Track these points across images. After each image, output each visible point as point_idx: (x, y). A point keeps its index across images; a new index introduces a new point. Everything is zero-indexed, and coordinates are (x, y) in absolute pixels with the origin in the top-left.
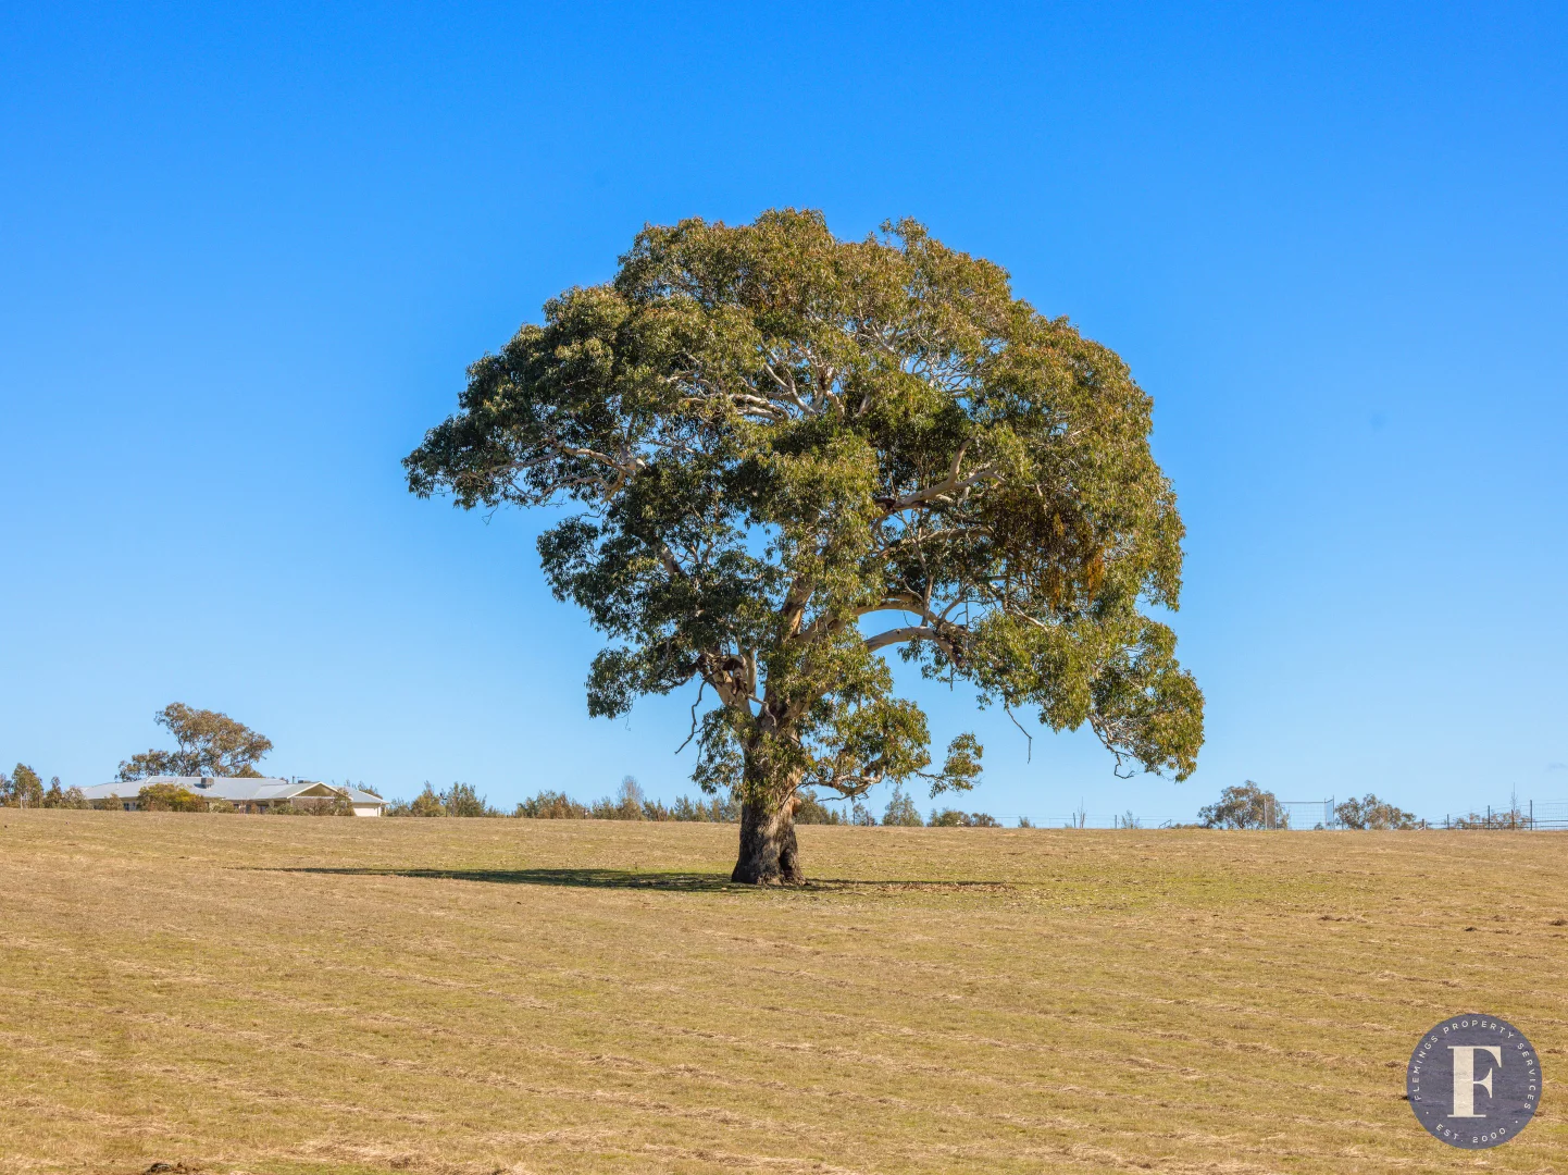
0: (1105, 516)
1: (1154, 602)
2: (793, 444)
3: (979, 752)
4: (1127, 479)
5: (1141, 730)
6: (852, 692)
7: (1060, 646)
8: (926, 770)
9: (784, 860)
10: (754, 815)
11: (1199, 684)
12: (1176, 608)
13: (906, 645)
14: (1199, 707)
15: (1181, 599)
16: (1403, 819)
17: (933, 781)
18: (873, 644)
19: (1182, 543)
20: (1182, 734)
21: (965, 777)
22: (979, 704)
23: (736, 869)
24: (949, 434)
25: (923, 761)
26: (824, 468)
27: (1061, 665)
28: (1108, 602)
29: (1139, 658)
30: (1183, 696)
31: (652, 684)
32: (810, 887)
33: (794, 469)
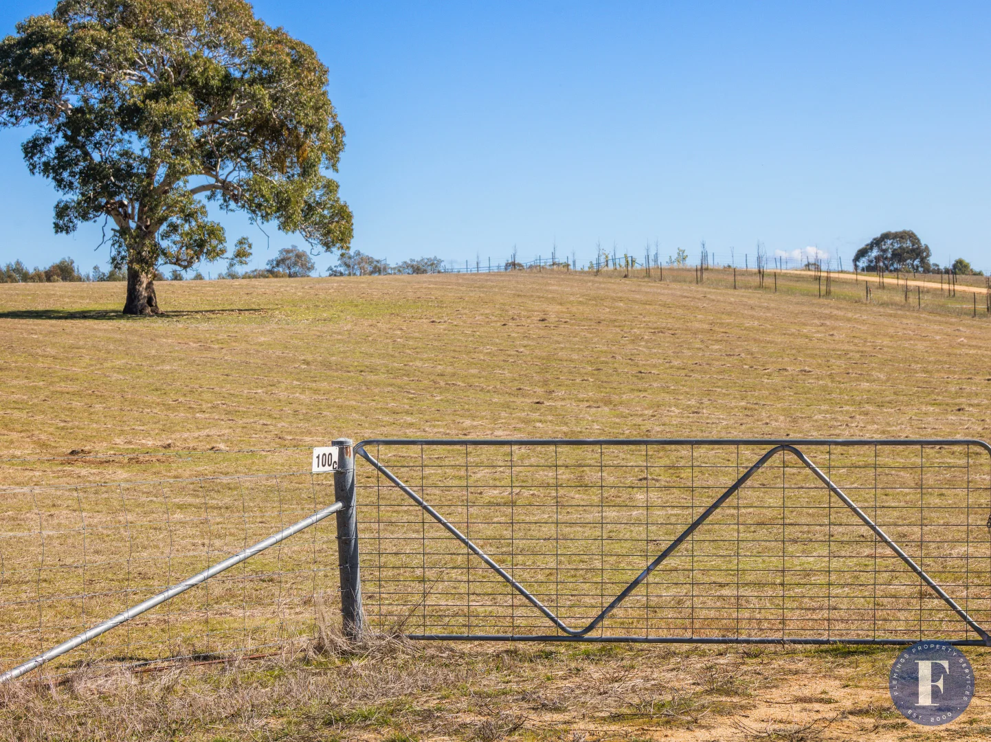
0: (307, 126)
1: (327, 168)
2: (154, 96)
3: (250, 246)
4: (317, 109)
5: (323, 231)
6: (188, 217)
7: (287, 192)
8: (225, 255)
9: (150, 301)
10: (133, 278)
11: (350, 209)
12: (337, 171)
13: (208, 193)
14: (350, 220)
15: (339, 165)
16: (375, 263)
17: (229, 261)
18: (194, 191)
19: (344, 139)
20: (343, 233)
21: (244, 258)
22: (250, 221)
23: (126, 307)
24: (228, 88)
25: (223, 251)
26: (172, 107)
27: (288, 201)
28: (307, 169)
29: (321, 196)
30: (343, 214)
31: (85, 217)
32: (162, 315)
33: (157, 108)
